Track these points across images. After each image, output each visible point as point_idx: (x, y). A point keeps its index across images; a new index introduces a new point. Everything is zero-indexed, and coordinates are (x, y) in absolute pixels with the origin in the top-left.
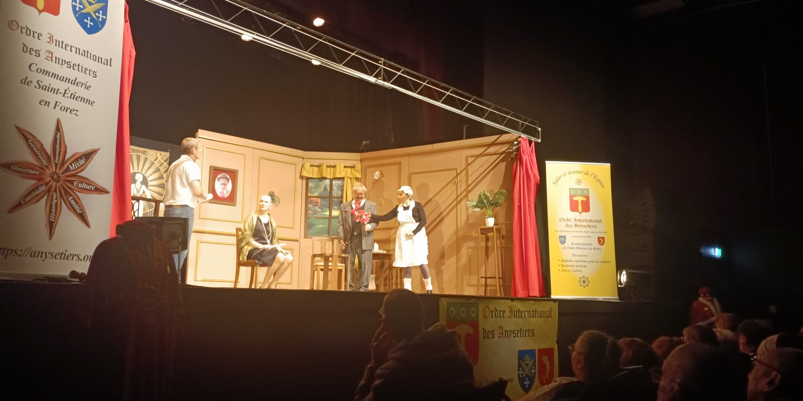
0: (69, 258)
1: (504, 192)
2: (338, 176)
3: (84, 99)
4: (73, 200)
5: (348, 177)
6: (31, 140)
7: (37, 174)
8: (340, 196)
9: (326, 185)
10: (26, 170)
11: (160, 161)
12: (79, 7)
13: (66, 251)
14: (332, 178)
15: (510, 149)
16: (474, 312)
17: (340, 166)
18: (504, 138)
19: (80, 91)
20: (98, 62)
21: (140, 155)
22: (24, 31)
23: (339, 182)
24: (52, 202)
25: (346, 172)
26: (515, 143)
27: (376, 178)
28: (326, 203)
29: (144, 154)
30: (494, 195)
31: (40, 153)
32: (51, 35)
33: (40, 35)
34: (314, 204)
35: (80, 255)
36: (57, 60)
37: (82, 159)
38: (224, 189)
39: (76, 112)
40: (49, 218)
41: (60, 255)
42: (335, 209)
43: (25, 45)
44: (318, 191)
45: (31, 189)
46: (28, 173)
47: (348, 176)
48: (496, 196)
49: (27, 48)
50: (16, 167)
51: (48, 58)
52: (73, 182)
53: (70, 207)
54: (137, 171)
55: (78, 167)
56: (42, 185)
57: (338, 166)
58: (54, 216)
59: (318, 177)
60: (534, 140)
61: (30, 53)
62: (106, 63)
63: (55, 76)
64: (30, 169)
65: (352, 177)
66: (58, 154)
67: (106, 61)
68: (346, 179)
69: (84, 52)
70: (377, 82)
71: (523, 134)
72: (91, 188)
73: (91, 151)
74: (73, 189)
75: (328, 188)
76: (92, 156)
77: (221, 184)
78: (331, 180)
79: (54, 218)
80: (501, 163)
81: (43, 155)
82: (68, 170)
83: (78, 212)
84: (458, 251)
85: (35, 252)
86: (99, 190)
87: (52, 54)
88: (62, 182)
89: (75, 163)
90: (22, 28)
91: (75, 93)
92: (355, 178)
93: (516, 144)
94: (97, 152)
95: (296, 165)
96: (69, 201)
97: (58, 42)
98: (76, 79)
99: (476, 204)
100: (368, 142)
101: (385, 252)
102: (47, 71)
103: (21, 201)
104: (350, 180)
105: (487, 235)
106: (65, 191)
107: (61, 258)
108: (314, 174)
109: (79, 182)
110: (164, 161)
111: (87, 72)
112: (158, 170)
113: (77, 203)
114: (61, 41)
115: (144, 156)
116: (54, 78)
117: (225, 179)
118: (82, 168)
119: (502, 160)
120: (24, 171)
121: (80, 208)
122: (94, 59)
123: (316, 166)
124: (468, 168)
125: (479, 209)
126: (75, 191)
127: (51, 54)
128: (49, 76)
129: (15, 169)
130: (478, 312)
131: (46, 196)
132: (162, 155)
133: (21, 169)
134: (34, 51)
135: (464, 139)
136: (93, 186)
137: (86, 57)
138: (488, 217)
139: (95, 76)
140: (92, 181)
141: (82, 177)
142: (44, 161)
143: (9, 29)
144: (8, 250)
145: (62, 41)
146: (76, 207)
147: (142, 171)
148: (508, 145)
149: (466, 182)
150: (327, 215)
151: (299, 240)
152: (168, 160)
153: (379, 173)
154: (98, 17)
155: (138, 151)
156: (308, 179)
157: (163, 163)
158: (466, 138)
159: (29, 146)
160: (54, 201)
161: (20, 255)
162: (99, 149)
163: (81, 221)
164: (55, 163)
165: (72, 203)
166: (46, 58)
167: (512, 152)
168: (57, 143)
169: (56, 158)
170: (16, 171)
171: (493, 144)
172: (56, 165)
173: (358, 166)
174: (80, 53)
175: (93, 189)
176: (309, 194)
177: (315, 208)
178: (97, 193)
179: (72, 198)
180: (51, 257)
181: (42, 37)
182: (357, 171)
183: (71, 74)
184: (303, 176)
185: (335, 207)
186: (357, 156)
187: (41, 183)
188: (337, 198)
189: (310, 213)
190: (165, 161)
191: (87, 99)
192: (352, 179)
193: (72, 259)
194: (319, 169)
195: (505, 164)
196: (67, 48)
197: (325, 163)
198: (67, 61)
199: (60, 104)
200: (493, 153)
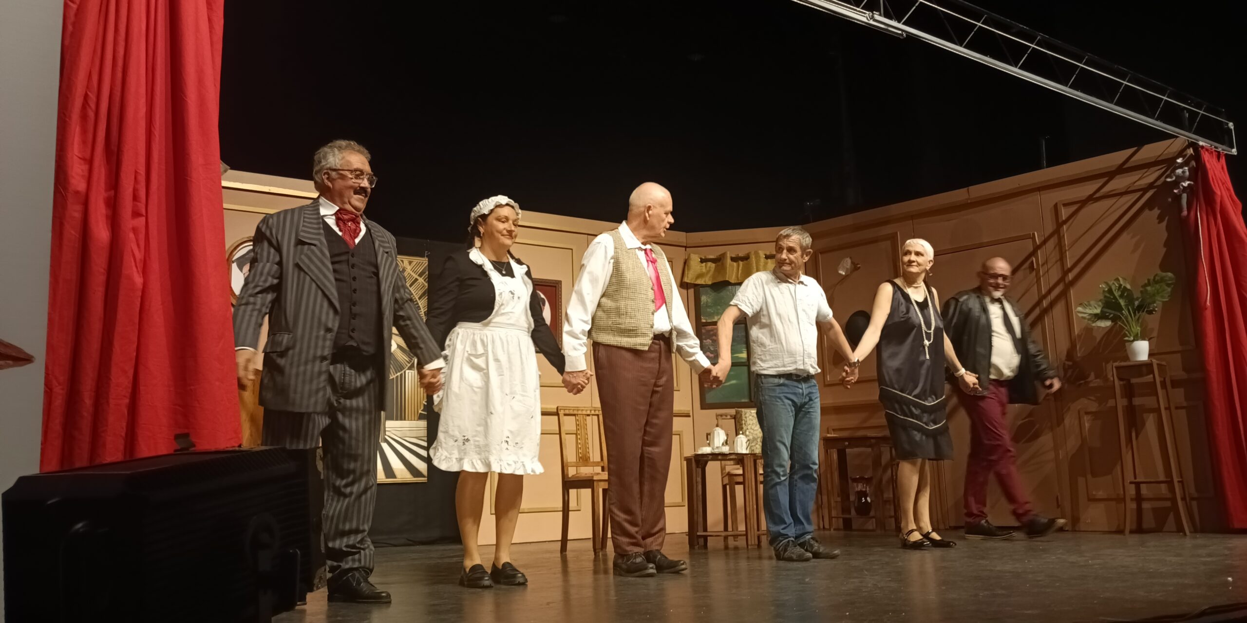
15: (1166, 177)
17: (757, 255)
18: (1151, 151)
26: (1180, 160)
27: (843, 273)
30: (1142, 287)
48: (1149, 288)
59: (716, 282)
60: (1223, 150)
70: (871, 22)
71: (1201, 139)
80: (1147, 212)
84: (1056, 421)
93: (1182, 163)
99: (1102, 311)
108: (708, 277)
110: (419, 275)
123: (713, 261)
124: (1061, 229)
125: (1107, 324)
132: (414, 264)
135: (1044, 168)
138: (1132, 338)
151: (691, 414)
152: (427, 272)
153: (849, 260)
176: (702, 317)
184: (686, 283)
194: (718, 266)
197: (731, 251)
200: (1123, 191)
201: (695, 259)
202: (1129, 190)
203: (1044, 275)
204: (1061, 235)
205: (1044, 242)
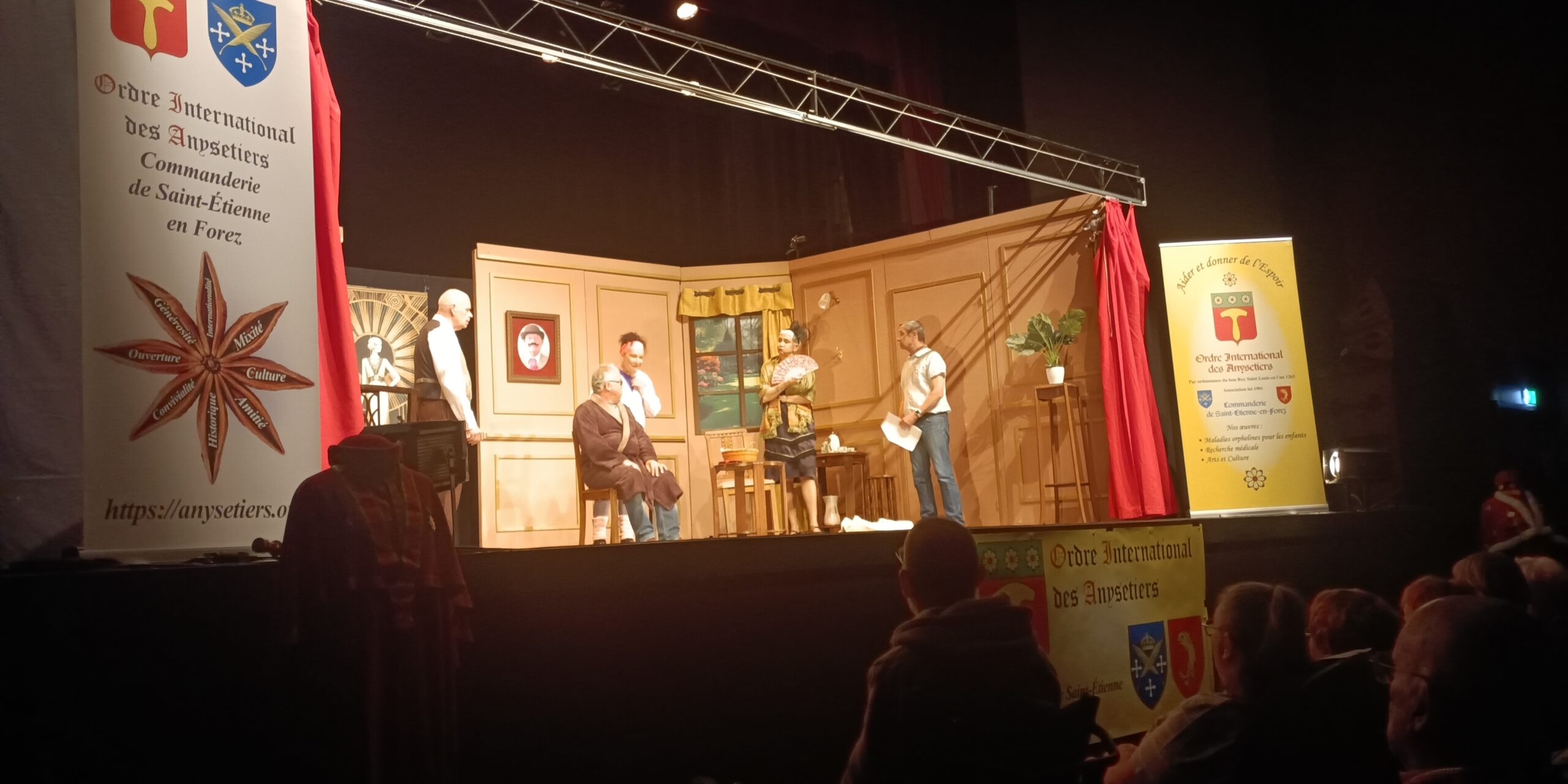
0: (250, 514)
1: (1079, 314)
2: (749, 309)
3: (250, 210)
4: (247, 405)
5: (769, 310)
6: (160, 298)
7: (177, 361)
8: (756, 347)
9: (727, 331)
10: (155, 355)
11: (410, 310)
12: (223, 37)
13: (244, 501)
14: (738, 314)
15: (1085, 227)
16: (1033, 558)
17: (752, 288)
18: (1072, 204)
19: (240, 197)
20: (269, 137)
21: (372, 303)
22: (126, 93)
23: (753, 321)
24: (208, 412)
25: (765, 299)
26: (1095, 212)
27: (823, 307)
28: (731, 363)
29: (380, 300)
30: (1059, 321)
31: (178, 320)
32: (176, 94)
33: (155, 97)
34: (708, 368)
35: (271, 507)
36: (193, 141)
37: (257, 325)
38: (535, 353)
39: (237, 236)
40: (208, 442)
41: (234, 509)
42: (750, 375)
43: (130, 120)
44: (714, 343)
45: (167, 391)
46: (160, 362)
47: (769, 307)
48: (1064, 322)
49: (134, 124)
50: (137, 352)
51: (174, 139)
52: (244, 371)
53: (243, 417)
54: (370, 334)
55: (250, 341)
56: (188, 381)
57: (747, 290)
58: (216, 437)
59: (712, 315)
60: (1133, 202)
61: (141, 134)
62: (283, 137)
63: (191, 172)
64: (161, 354)
65: (776, 309)
66: (211, 319)
67: (283, 133)
68: (765, 313)
69: (240, 120)
70: (806, 120)
71: (1110, 194)
72: (279, 378)
73: (271, 309)
74: (246, 384)
75: (733, 335)
76: (276, 317)
77: (529, 345)
78: (737, 319)
79: (216, 441)
80: (1070, 256)
81: (185, 326)
82: (232, 348)
83: (259, 426)
84: (996, 438)
85: (188, 508)
86: (295, 381)
87: (182, 130)
88: (223, 372)
89: (244, 333)
90: (120, 86)
91: (232, 201)
92: (782, 311)
93: (1097, 215)
94: (283, 310)
95: (667, 295)
96: (240, 407)
97: (190, 108)
98: (231, 173)
99: (1025, 342)
100: (803, 237)
101: (853, 450)
102: (175, 165)
103: (152, 415)
104: (773, 315)
105: (1051, 401)
106: (231, 387)
107: (235, 516)
108: (703, 310)
109: (255, 369)
110: (419, 310)
111: (251, 159)
112: (408, 328)
113: (255, 409)
114: (195, 105)
115: (381, 303)
116: (190, 176)
117: (535, 335)
118: (259, 344)
119: (1071, 250)
120: (152, 358)
121: (263, 418)
122: (261, 132)
123: (706, 294)
124: (1003, 271)
125: (1032, 352)
126: (248, 387)
127: (179, 131)
128: (179, 173)
129: (136, 356)
130: (1041, 557)
131: (197, 403)
132: (413, 299)
133: (147, 355)
134: (148, 130)
135: (991, 215)
136: (282, 374)
137: (245, 131)
138: (1050, 365)
139: (265, 164)
140: (280, 366)
141: (260, 359)
142: (187, 335)
143: (98, 92)
144: (138, 508)
145: (197, 104)
146: (255, 416)
147: (379, 332)
148: (1081, 217)
149: (1001, 299)
150: (734, 387)
151: (686, 440)
152: (427, 307)
153: (828, 295)
154: (260, 51)
155: (368, 295)
156: (692, 320)
157: (417, 314)
158: (998, 211)
159: (157, 310)
160: (213, 409)
161: (160, 517)
162: (287, 303)
163: (266, 443)
164: (208, 337)
165: (246, 410)
166: (171, 140)
167: (1091, 231)
168: (207, 299)
169: (209, 327)
170: (137, 360)
171: (1051, 218)
172: (210, 341)
173: (787, 286)
174: (234, 124)
175: (283, 379)
176: (696, 349)
177: (711, 375)
178: (290, 386)
179: (245, 400)
180: (218, 515)
181: (159, 100)
182: (785, 297)
183: (220, 165)
184: (682, 316)
185: (749, 371)
186: (783, 267)
187: (185, 377)
188: (751, 352)
189: (702, 386)
190: (421, 310)
191: (255, 211)
192: (778, 312)
193: (257, 516)
194: (712, 299)
195: (1077, 256)
196: (208, 117)
197: (723, 287)
198: (212, 142)
199: (204, 224)
200: (1052, 237)
201: (689, 294)
202: (1057, 236)
203: (989, 310)
204: (1004, 274)
205: (990, 281)
